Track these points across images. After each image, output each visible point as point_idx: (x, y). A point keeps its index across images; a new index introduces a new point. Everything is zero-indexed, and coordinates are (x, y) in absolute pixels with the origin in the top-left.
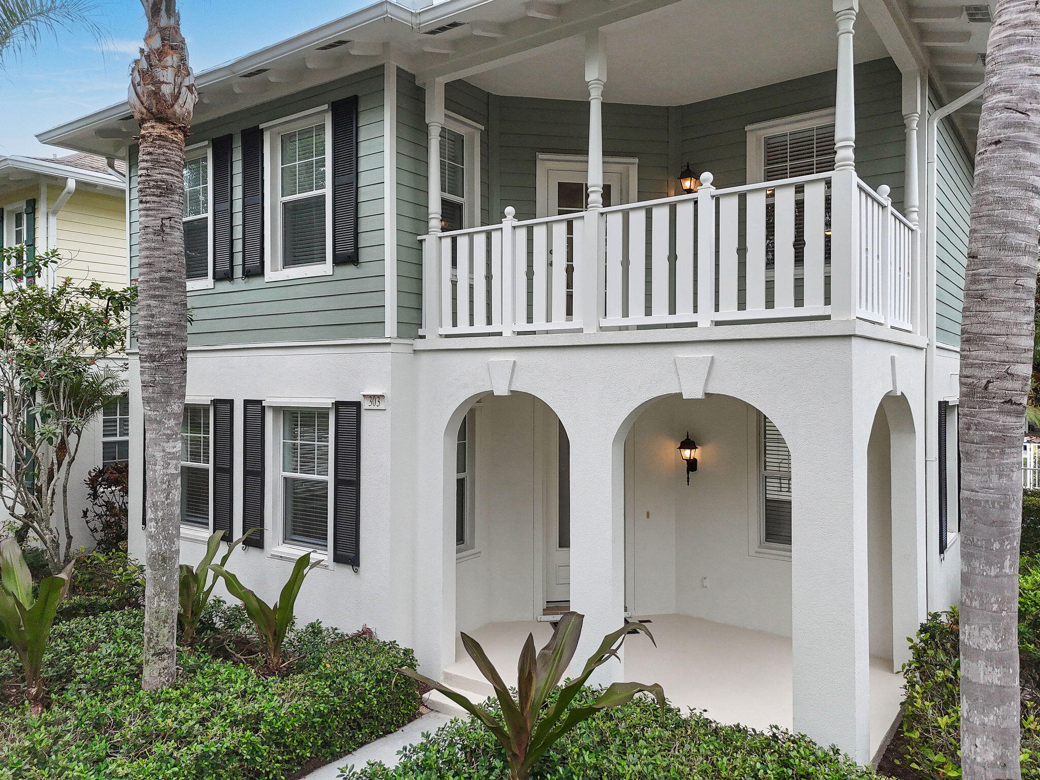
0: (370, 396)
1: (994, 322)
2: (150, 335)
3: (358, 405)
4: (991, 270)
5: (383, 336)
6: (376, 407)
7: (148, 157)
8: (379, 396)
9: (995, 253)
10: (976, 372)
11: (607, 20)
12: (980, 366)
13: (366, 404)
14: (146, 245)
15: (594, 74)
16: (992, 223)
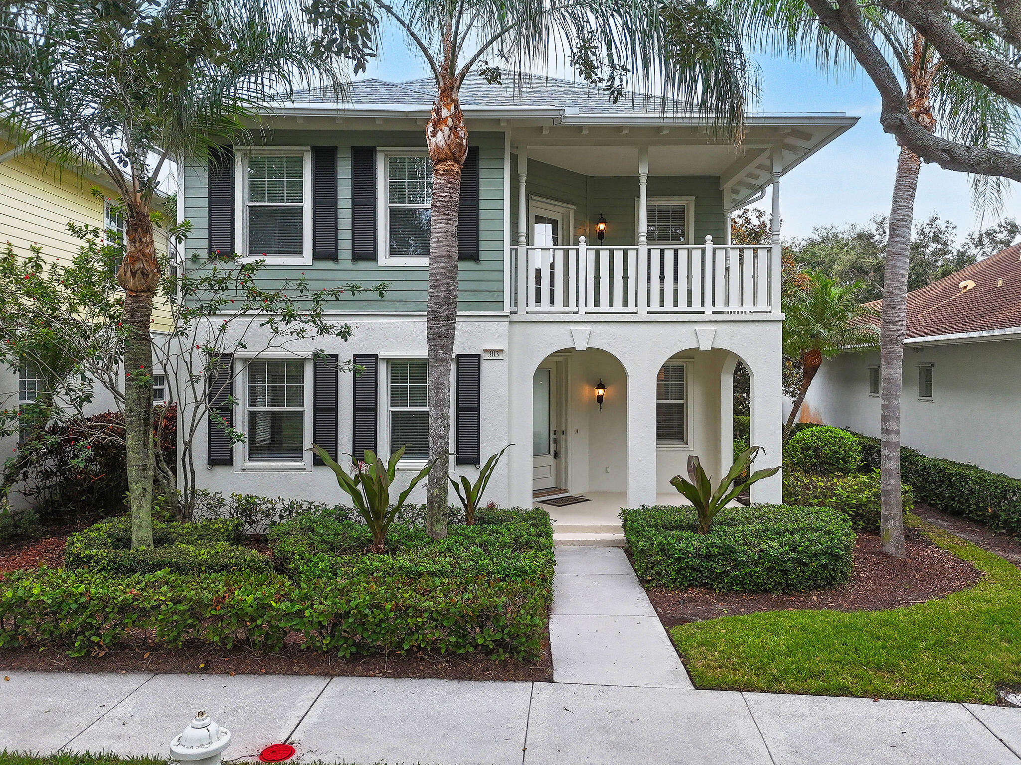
0: (490, 351)
1: (899, 316)
2: (448, 303)
3: (478, 356)
4: (899, 298)
5: (503, 311)
6: (495, 358)
7: (450, 185)
8: (498, 351)
9: (899, 292)
10: (893, 333)
11: (654, 143)
12: (894, 331)
13: (486, 356)
14: (448, 243)
15: (644, 171)
16: (898, 282)
